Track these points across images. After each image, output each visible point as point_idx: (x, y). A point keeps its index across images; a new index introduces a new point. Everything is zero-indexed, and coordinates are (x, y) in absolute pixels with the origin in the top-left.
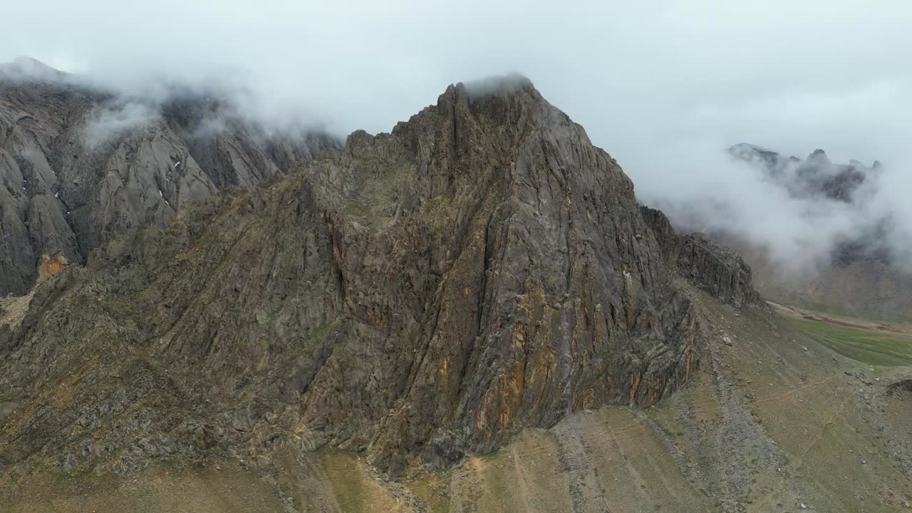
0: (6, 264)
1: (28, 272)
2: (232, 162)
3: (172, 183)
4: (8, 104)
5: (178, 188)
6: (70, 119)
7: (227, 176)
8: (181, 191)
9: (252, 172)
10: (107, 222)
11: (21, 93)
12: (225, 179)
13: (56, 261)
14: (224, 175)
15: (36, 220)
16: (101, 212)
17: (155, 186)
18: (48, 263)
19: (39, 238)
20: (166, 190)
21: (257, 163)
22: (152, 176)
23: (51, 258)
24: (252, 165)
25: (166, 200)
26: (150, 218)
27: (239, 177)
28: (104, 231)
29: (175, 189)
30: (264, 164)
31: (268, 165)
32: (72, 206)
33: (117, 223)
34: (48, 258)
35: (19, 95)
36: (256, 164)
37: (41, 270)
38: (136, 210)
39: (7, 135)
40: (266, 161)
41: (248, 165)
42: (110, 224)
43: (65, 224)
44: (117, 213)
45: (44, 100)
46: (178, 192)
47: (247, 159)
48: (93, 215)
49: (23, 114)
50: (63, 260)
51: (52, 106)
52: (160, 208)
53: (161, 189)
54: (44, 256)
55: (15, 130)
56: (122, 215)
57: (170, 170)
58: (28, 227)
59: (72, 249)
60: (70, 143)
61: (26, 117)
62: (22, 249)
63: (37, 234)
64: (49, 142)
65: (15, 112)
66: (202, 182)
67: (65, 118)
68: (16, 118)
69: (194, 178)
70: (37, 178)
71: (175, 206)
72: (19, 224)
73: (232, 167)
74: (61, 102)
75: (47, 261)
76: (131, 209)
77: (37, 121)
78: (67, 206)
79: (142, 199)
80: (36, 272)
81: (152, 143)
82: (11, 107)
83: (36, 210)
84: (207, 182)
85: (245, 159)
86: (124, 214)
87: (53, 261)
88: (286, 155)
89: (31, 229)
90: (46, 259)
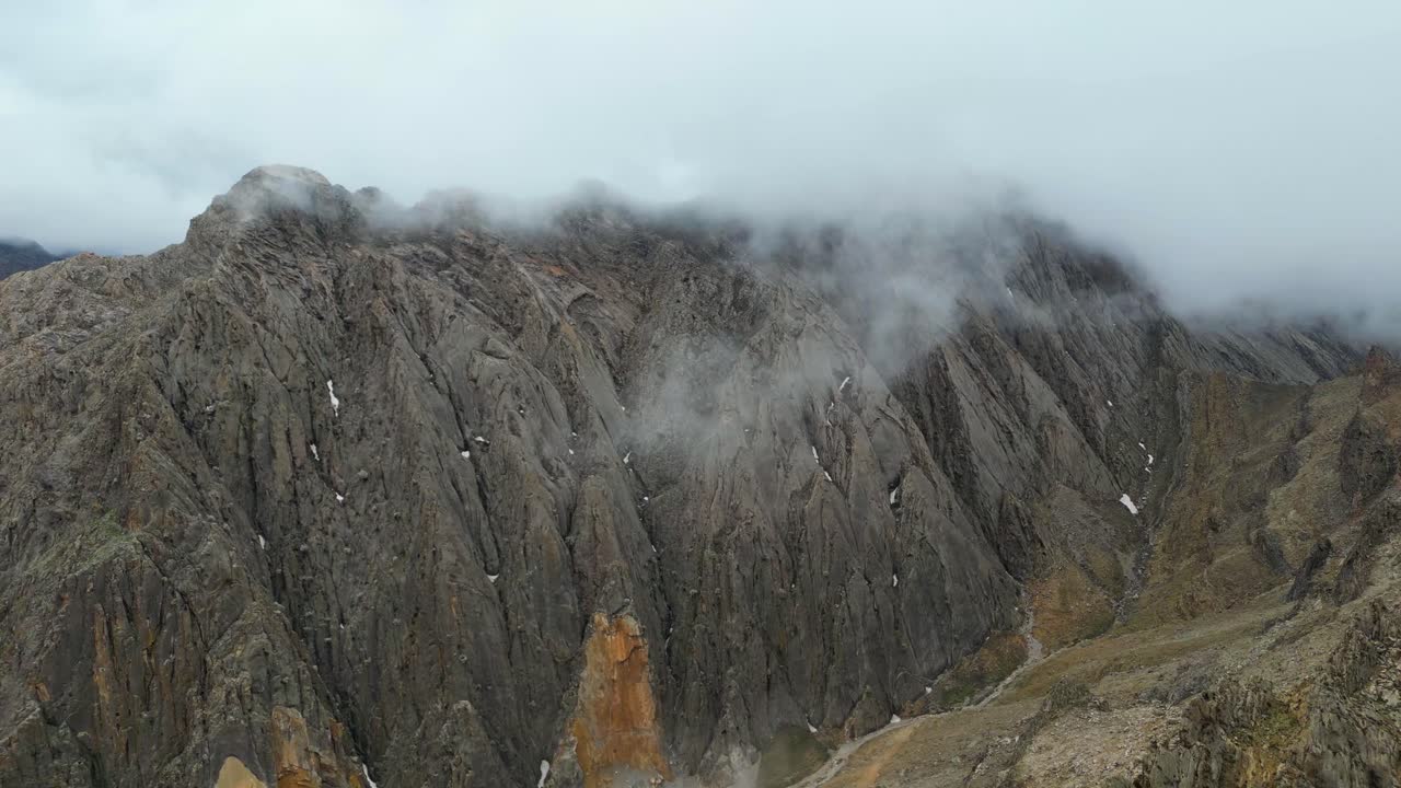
0: (527, 637)
1: (567, 651)
2: (946, 369)
3: (837, 429)
4: (558, 272)
5: (849, 441)
6: (656, 293)
7: (935, 399)
8: (855, 447)
9: (986, 386)
10: (715, 530)
11: (579, 249)
12: (932, 405)
13: (619, 627)
14: (930, 396)
15: (586, 533)
16: (703, 508)
17: (804, 442)
18: (604, 632)
19: (590, 574)
20: (825, 447)
21: (993, 366)
22: (799, 416)
23: (610, 622)
24: (984, 370)
25: (825, 470)
26: (797, 516)
27: (963, 402)
28: (709, 552)
29: (843, 444)
30: (1008, 366)
31: (1016, 370)
32: (652, 484)
33: (735, 533)
34: (605, 623)
35: (576, 252)
36: (990, 366)
37: (590, 647)
38: (770, 495)
39: (550, 339)
40: (1012, 361)
41: (976, 370)
42: (721, 533)
43: (637, 529)
44: (735, 509)
45: (613, 258)
46: (849, 451)
47: (975, 358)
48: (689, 513)
49: (581, 289)
50: (632, 625)
51: (626, 269)
52: (816, 493)
53: (814, 444)
54: (597, 617)
55: (563, 328)
56: (743, 515)
57: (832, 399)
58: (571, 548)
59: (648, 591)
60: (654, 347)
61: (584, 295)
62: (558, 598)
63: (584, 564)
64: (619, 344)
65: (567, 287)
66: (894, 421)
67: (647, 291)
68: (567, 300)
69: (878, 415)
70: (594, 429)
71: (844, 485)
72: (556, 545)
73: (946, 379)
74: (640, 261)
75: (601, 628)
76: (761, 500)
77: (601, 301)
78: (643, 484)
79: (781, 471)
80: (581, 654)
81: (799, 342)
82: (561, 278)
83: (587, 511)
84: (903, 420)
85: (973, 360)
86: (748, 510)
87: (614, 629)
88: (1047, 342)
89: (578, 553)
90: (600, 624)
